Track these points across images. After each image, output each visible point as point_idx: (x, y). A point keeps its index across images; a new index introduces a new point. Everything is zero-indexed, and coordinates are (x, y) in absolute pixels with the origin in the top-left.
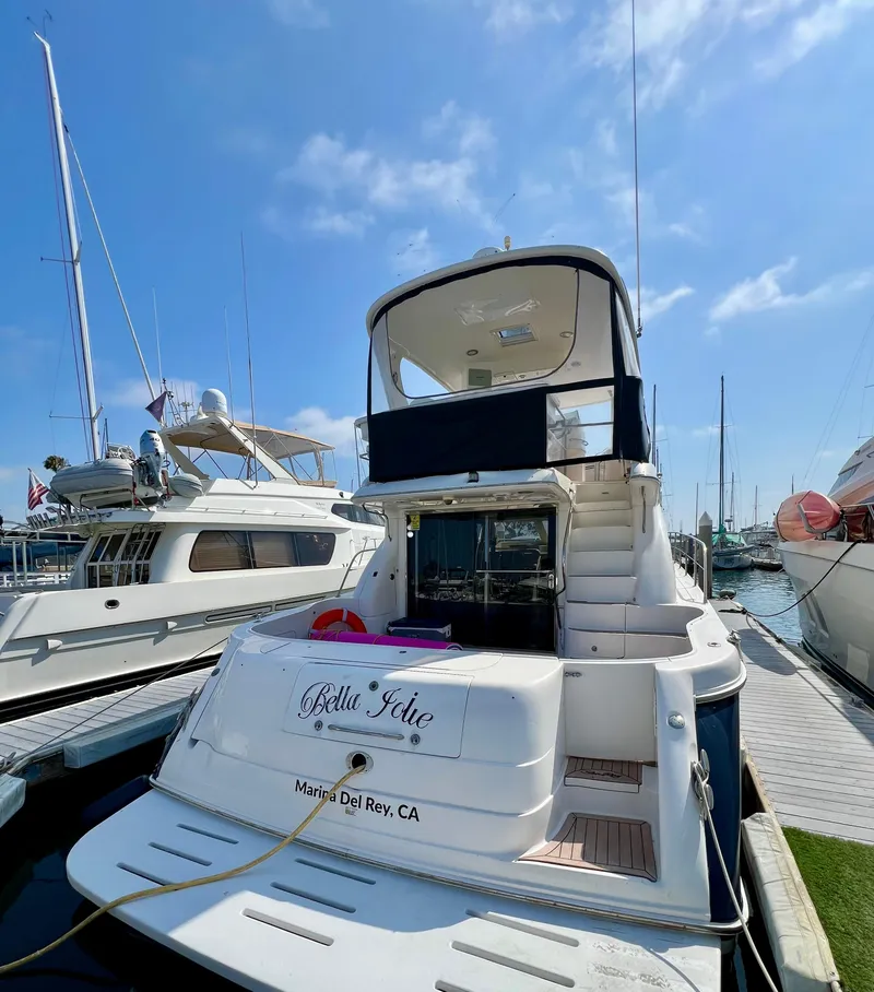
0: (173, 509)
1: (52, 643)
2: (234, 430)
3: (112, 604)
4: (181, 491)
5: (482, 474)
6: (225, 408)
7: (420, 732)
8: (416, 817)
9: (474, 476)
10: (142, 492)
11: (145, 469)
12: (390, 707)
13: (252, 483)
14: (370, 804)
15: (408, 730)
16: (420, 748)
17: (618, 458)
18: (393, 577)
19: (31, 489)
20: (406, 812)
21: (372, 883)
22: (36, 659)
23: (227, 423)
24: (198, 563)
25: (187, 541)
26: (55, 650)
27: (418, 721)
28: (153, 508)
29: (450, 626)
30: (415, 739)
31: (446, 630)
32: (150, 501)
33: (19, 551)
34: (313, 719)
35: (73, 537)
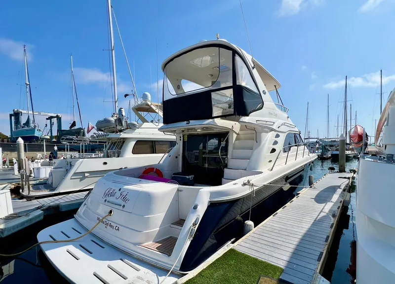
0: (128, 133)
1: (86, 175)
2: (152, 106)
3: (105, 163)
4: (131, 127)
5: (191, 121)
6: (150, 99)
7: (125, 204)
9: (188, 122)
10: (119, 128)
11: (119, 121)
12: (121, 196)
13: (157, 124)
18: (176, 157)
19: (88, 127)
20: (117, 228)
21: (103, 248)
22: (81, 180)
23: (150, 104)
24: (135, 152)
25: (132, 144)
26: (87, 177)
27: (126, 201)
28: (121, 133)
29: (193, 176)
30: (124, 206)
31: (191, 177)
32: (121, 131)
33: (82, 146)
34: (105, 199)
35: (99, 142)
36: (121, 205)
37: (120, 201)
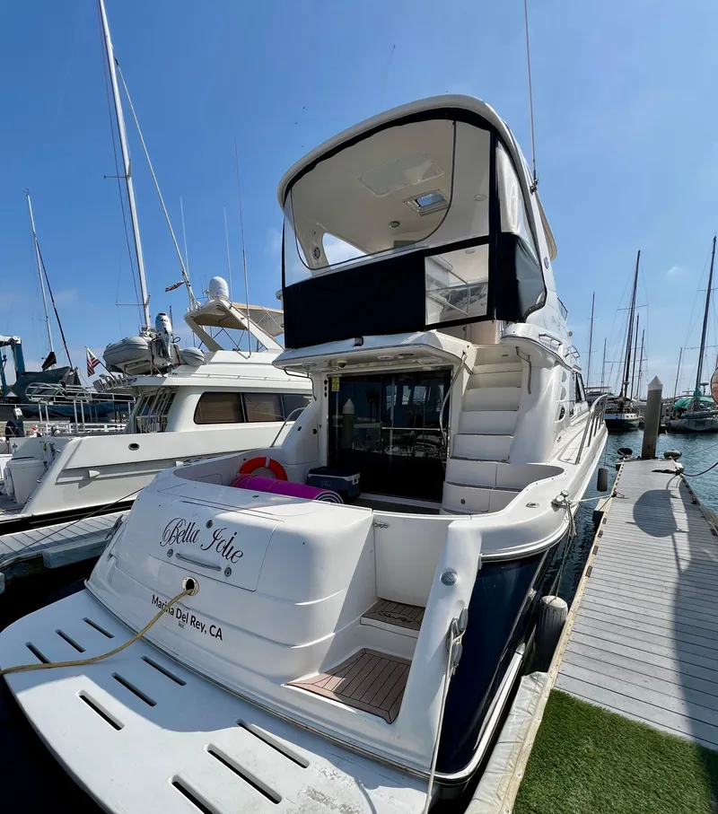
0: (182, 375)
1: (93, 473)
2: (233, 311)
3: (134, 446)
4: (188, 361)
5: (366, 338)
6: (226, 293)
7: (233, 567)
8: (221, 636)
9: (358, 341)
10: (159, 362)
11: (159, 344)
12: (217, 543)
13: (247, 354)
14: (194, 622)
15: (224, 563)
16: (230, 579)
17: (492, 319)
18: (315, 431)
20: (214, 631)
21: (182, 683)
22: (82, 484)
23: (227, 304)
24: (200, 418)
25: (194, 399)
26: (94, 478)
27: (232, 557)
28: (166, 375)
29: (359, 474)
30: (228, 572)
31: (353, 478)
32: (164, 370)
33: (79, 407)
34: (168, 547)
35: (116, 397)
36: (219, 569)
37: (214, 556)
